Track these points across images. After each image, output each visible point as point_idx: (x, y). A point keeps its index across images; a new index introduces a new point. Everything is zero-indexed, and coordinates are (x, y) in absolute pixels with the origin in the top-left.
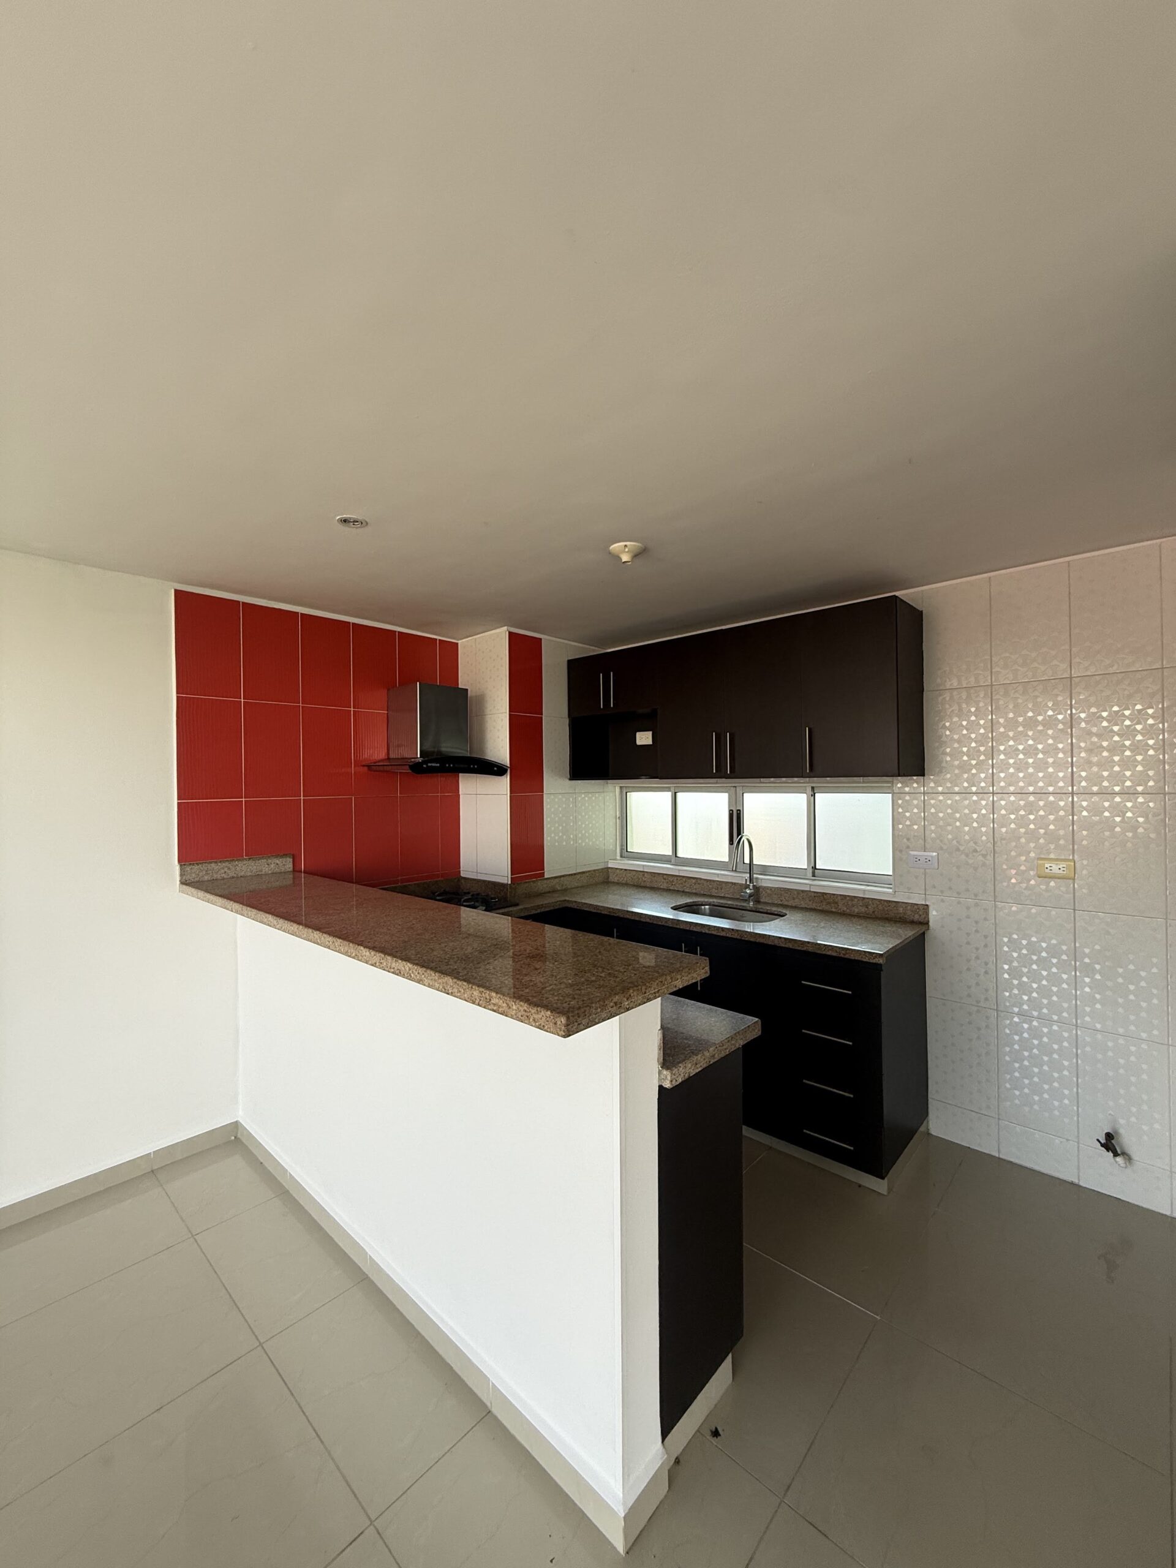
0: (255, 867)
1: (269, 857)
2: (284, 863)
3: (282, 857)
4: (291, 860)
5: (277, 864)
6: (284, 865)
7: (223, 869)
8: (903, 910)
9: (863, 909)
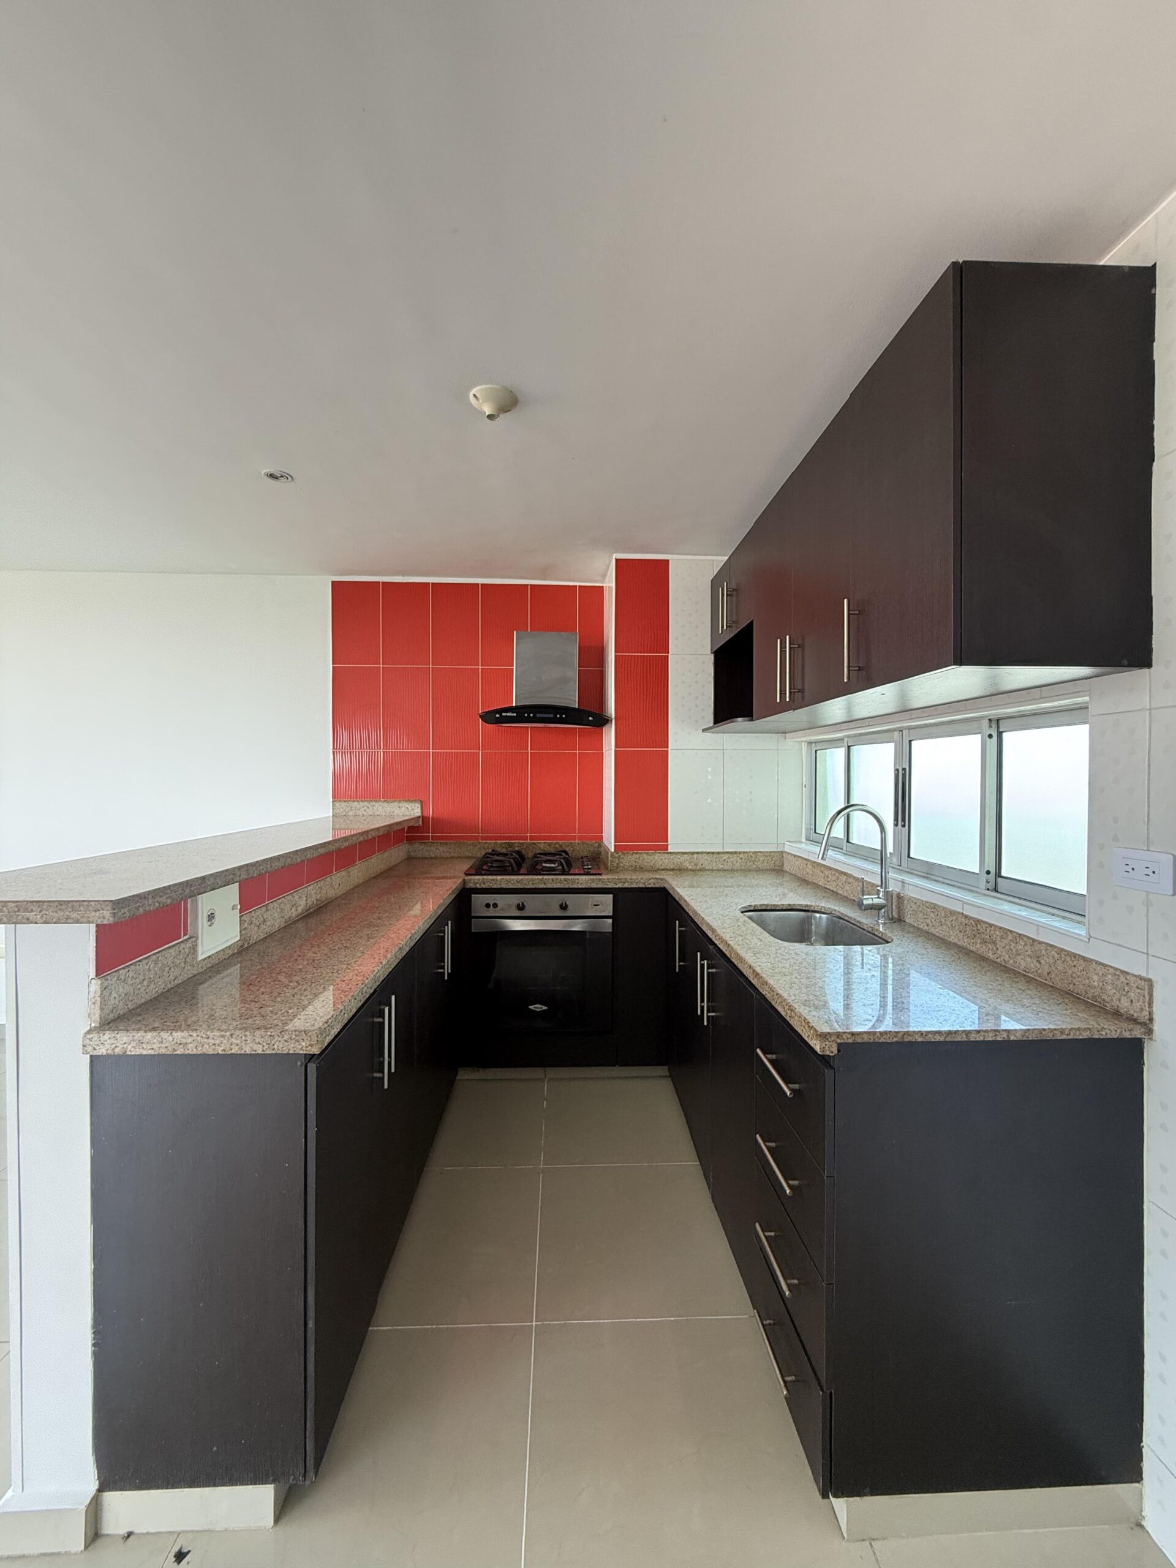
0: (388, 808)
1: (400, 801)
2: (413, 807)
3: (412, 801)
4: (420, 806)
5: (407, 808)
6: (413, 809)
7: (363, 807)
8: (1099, 981)
9: (1033, 965)
